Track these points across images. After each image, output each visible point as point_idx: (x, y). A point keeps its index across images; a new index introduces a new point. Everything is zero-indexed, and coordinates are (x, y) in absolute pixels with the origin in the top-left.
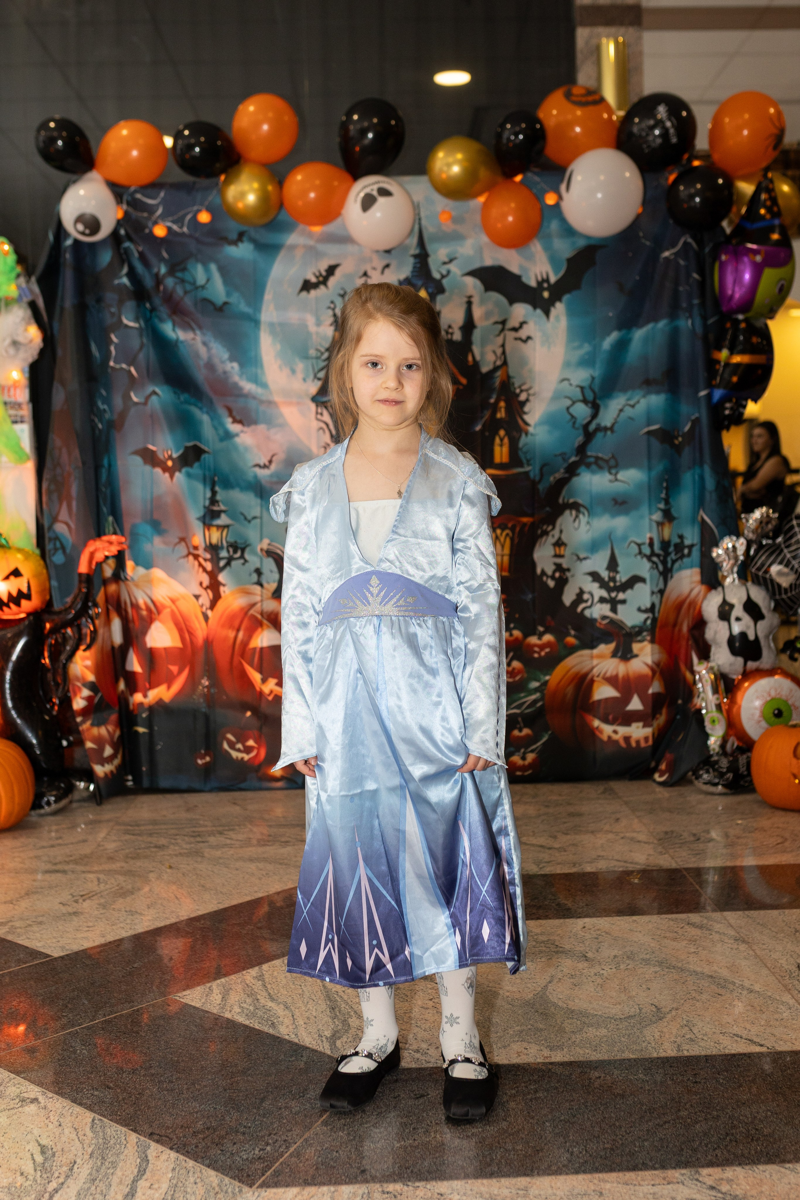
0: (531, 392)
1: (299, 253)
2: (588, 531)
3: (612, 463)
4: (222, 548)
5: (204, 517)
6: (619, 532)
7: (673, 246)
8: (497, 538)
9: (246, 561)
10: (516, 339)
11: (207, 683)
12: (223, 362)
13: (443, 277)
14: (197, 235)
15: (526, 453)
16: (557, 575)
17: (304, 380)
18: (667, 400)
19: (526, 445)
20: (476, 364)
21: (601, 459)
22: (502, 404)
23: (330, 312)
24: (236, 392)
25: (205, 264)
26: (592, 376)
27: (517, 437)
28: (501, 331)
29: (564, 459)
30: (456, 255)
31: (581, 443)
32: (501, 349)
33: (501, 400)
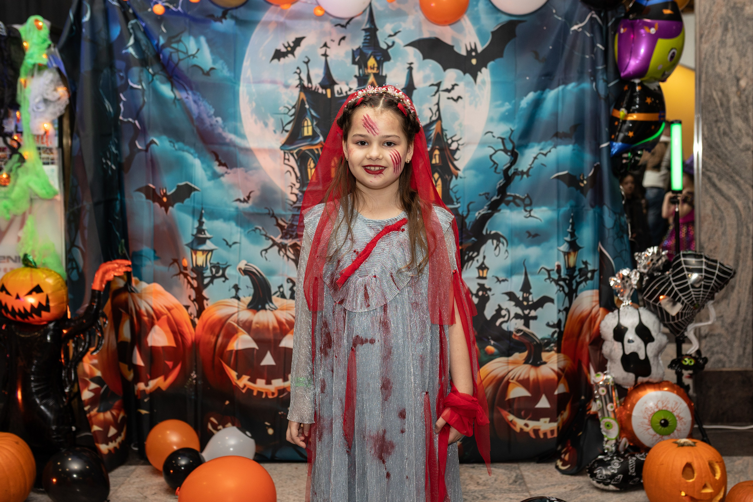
0: (460, 142)
1: (272, 27)
2: (507, 257)
3: (527, 201)
4: (206, 268)
5: (192, 243)
6: (532, 260)
7: (581, 22)
9: (226, 279)
10: (449, 98)
11: (195, 376)
12: (210, 117)
13: (389, 47)
14: (189, 13)
15: (455, 193)
16: (480, 293)
17: (275, 132)
18: (574, 150)
19: (456, 186)
21: (518, 198)
22: (437, 152)
23: (297, 76)
24: (221, 141)
25: (196, 37)
26: (511, 129)
27: (449, 179)
28: (436, 92)
29: (487, 198)
30: (400, 30)
31: (501, 184)
32: (436, 107)
33: (436, 149)
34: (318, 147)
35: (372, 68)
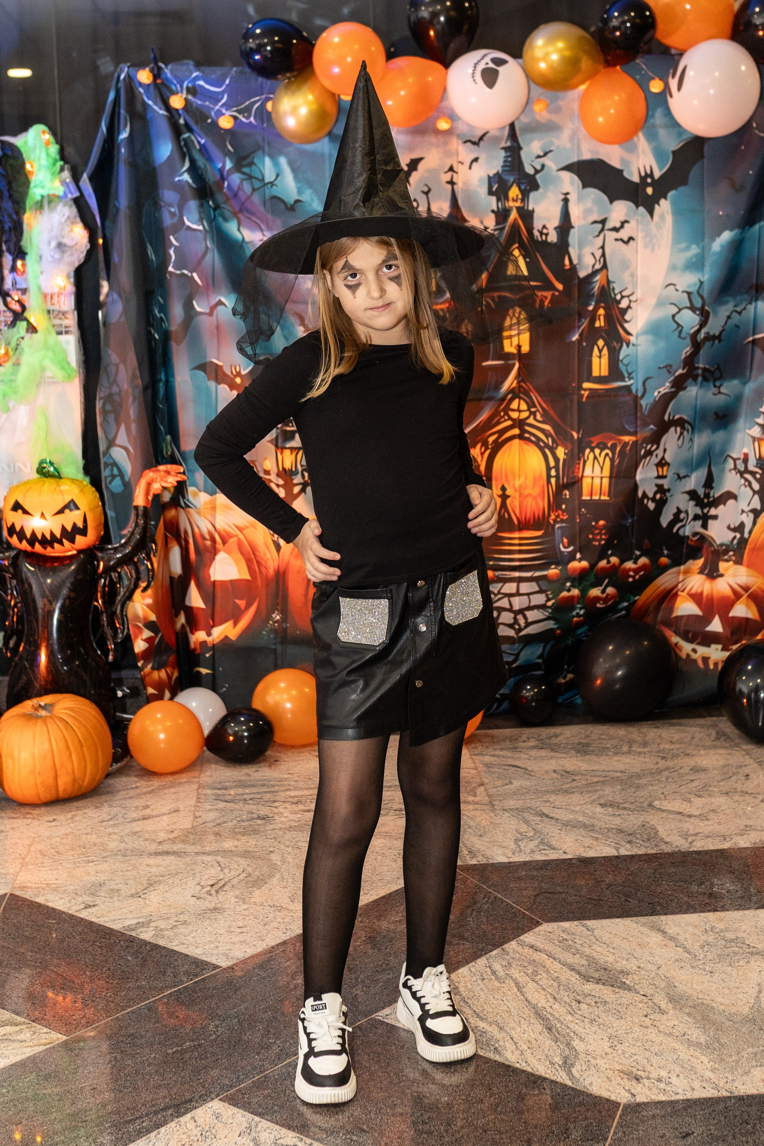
0: (633, 298)
3: (717, 374)
4: (297, 473)
5: (277, 438)
6: (717, 448)
8: (595, 458)
10: (616, 240)
11: (278, 618)
13: (537, 172)
15: (627, 365)
16: (658, 496)
19: (627, 356)
20: (573, 268)
22: (601, 312)
25: (273, 158)
26: (700, 280)
27: (617, 348)
28: (600, 232)
29: (669, 372)
30: (552, 148)
31: (688, 354)
32: (601, 251)
33: (600, 307)
34: (444, 306)
35: (515, 200)
